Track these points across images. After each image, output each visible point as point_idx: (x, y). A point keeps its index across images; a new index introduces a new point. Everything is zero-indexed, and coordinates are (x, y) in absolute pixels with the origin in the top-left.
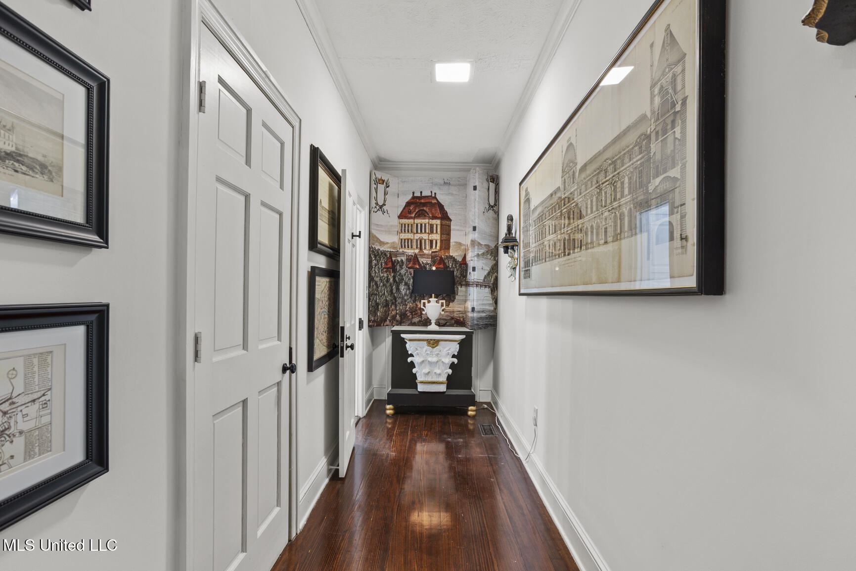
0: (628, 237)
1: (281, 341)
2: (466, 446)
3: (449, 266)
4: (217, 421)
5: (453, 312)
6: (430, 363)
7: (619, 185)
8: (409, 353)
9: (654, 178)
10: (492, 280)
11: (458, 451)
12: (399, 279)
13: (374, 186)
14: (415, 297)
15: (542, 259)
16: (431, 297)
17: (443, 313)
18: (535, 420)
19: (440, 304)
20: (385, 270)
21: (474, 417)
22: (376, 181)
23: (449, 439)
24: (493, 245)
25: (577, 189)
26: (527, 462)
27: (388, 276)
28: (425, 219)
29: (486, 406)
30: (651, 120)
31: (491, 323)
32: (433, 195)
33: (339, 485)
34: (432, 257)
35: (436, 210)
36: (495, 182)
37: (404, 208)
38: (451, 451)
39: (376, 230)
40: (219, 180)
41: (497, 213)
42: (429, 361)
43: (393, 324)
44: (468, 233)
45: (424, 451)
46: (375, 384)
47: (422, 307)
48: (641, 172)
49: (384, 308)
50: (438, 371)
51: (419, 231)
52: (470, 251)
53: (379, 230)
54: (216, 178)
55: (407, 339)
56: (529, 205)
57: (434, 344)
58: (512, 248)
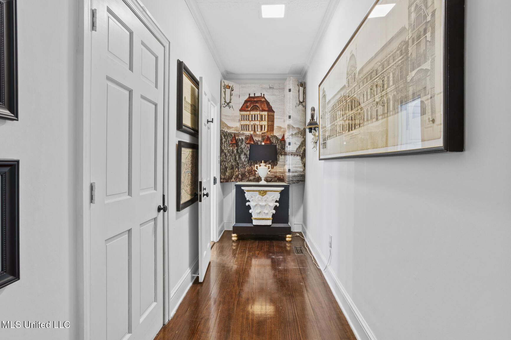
0: (392, 115)
1: (156, 190)
2: (284, 261)
3: (273, 142)
4: (109, 244)
5: (276, 172)
6: (261, 206)
7: (386, 78)
8: (247, 199)
9: (411, 71)
10: (302, 151)
11: (279, 265)
12: (240, 151)
13: (223, 90)
14: (251, 163)
15: (334, 135)
16: (261, 163)
17: (269, 173)
18: (331, 244)
19: (267, 167)
20: (231, 145)
21: (290, 242)
22: (225, 87)
23: (273, 257)
24: (302, 128)
25: (357, 85)
26: (325, 272)
27: (233, 149)
28: (257, 111)
29: (298, 235)
30: (408, 31)
31: (301, 179)
32: (263, 96)
33: (199, 287)
34: (262, 137)
35: (264, 105)
36: (303, 86)
37: (244, 105)
38: (275, 264)
39: (225, 119)
40: (109, 79)
41: (305, 107)
42: (260, 205)
43: (237, 181)
44: (286, 120)
45: (256, 264)
46: (225, 220)
47: (256, 169)
48: (401, 68)
49: (230, 170)
50: (266, 212)
51: (253, 120)
52: (287, 132)
53: (226, 119)
54: (106, 77)
55: (245, 190)
56: (325, 99)
57: (264, 193)
58: (315, 129)
